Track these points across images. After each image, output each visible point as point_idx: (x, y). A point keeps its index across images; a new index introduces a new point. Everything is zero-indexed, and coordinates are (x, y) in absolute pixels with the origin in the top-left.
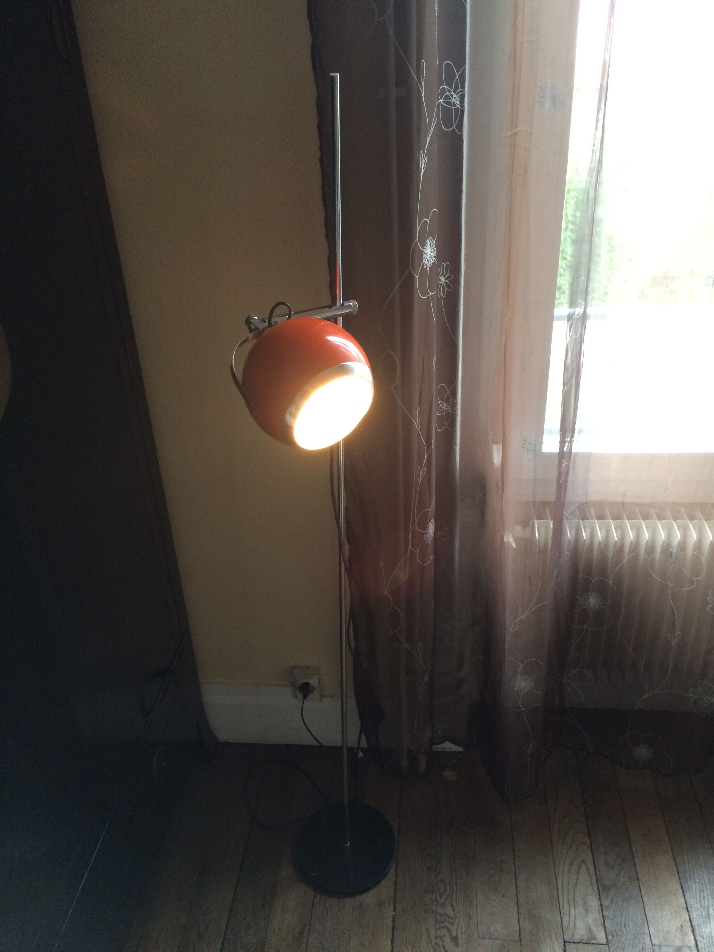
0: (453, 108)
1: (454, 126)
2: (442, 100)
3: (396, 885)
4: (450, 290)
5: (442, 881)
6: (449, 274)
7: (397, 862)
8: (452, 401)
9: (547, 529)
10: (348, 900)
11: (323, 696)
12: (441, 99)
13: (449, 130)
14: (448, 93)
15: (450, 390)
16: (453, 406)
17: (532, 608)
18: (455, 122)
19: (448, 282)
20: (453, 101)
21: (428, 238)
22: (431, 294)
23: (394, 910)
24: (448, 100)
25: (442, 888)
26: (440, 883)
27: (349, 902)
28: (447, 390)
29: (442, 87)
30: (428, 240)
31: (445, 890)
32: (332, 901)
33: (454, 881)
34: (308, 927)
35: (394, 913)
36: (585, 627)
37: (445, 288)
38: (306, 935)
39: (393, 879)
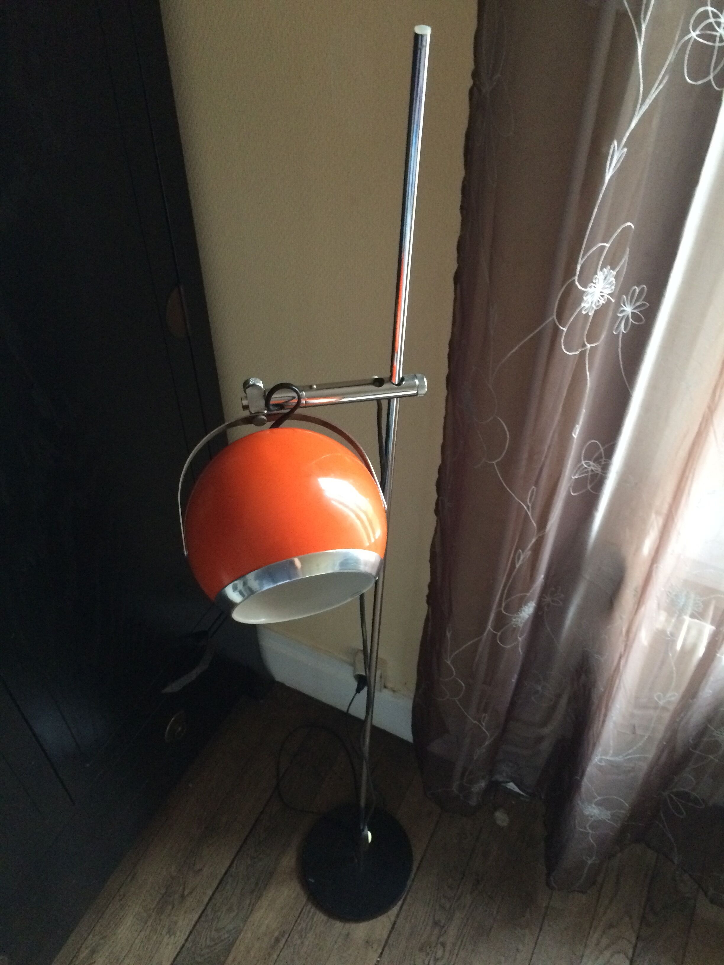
0: (717, 44)
1: (711, 77)
2: (698, 32)
3: (393, 928)
4: (638, 322)
5: (443, 945)
6: (643, 301)
7: (405, 900)
8: (605, 461)
9: (700, 633)
10: (338, 922)
11: (385, 687)
12: (694, 31)
13: (700, 82)
14: (712, 20)
15: (604, 448)
16: (605, 468)
17: (628, 755)
18: (715, 68)
19: (638, 313)
20: (718, 34)
21: (601, 270)
22: (589, 346)
23: (380, 956)
24: (709, 32)
25: (440, 953)
26: (439, 946)
27: (338, 925)
28: (601, 447)
29: (701, 9)
30: (599, 273)
31: (443, 957)
32: (320, 917)
33: (456, 951)
34: (286, 936)
35: (379, 959)
36: (711, 757)
37: (631, 320)
38: (281, 944)
39: (393, 919)
